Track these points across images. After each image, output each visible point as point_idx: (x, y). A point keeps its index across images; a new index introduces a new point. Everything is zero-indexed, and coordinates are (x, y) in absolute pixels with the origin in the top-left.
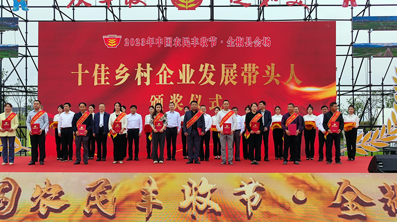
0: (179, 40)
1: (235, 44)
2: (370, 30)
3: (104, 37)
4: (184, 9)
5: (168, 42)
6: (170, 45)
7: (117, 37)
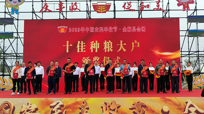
0: (98, 29)
1: (127, 30)
2: (197, 23)
3: (58, 27)
4: (100, 12)
5: (92, 30)
7: (65, 27)
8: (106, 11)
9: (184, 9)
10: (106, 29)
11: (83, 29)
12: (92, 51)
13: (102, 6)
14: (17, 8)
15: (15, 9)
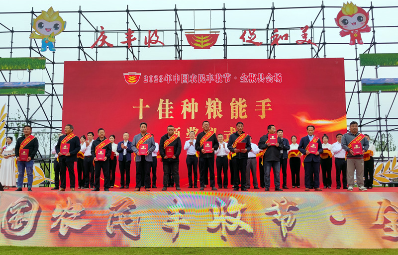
0: (195, 77)
1: (248, 80)
2: (377, 66)
3: (124, 74)
4: (200, 48)
5: (185, 78)
6: (186, 82)
7: (136, 74)
8: (211, 46)
9: (352, 42)
10: (210, 78)
11: (168, 78)
12: (185, 117)
13: (202, 36)
14: (51, 40)
15: (49, 41)
